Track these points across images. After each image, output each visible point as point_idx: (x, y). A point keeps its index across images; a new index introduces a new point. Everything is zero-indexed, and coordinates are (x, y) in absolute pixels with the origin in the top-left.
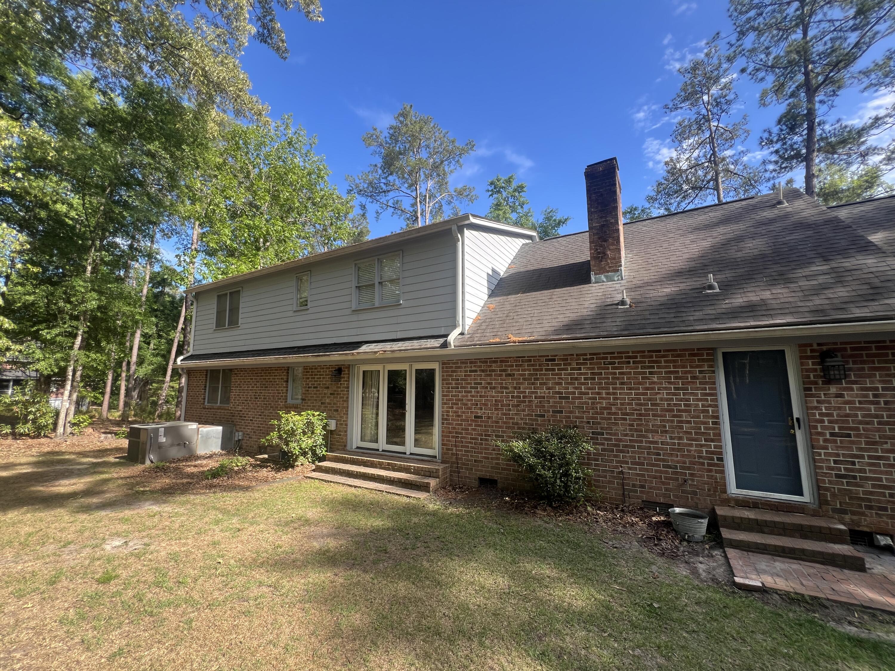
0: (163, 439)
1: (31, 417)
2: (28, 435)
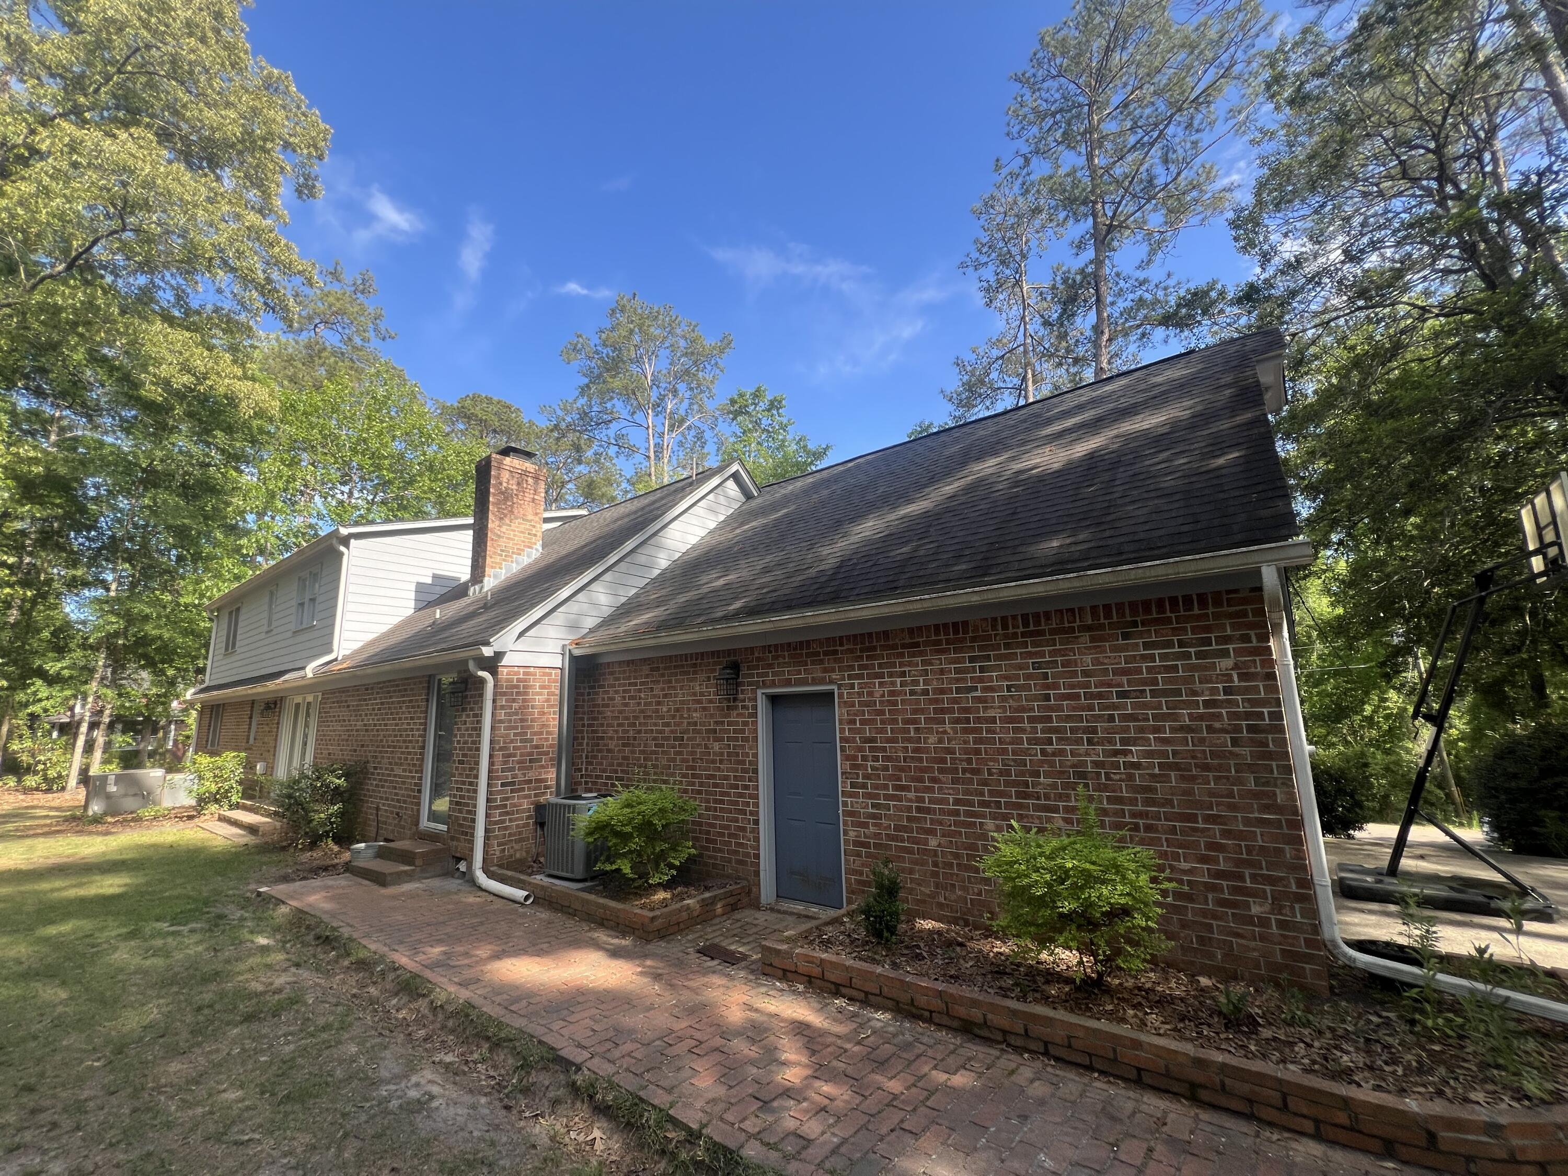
0: (112, 788)
1: (40, 767)
2: (37, 789)
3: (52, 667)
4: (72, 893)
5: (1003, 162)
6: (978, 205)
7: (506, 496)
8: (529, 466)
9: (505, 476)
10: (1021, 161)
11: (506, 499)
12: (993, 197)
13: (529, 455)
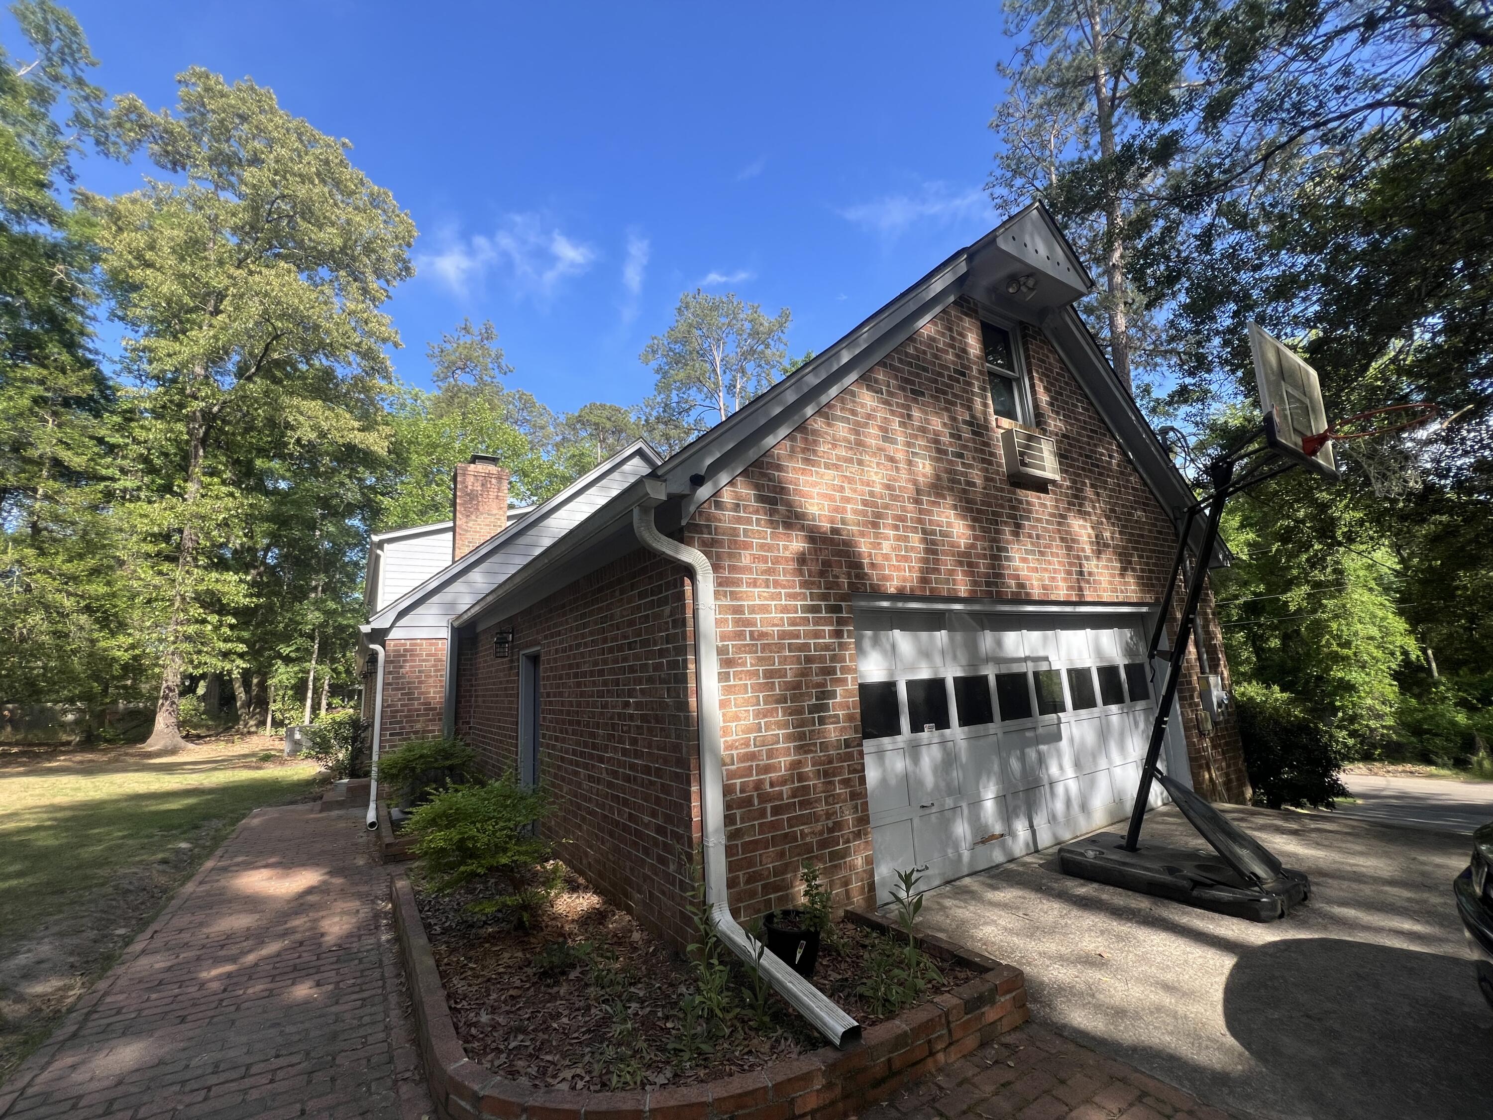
3: (285, 650)
4: (153, 808)
5: (1005, 64)
6: (994, 119)
7: (472, 497)
8: (492, 468)
9: (470, 480)
10: (1020, 56)
11: (472, 499)
12: (1006, 106)
13: (494, 460)
